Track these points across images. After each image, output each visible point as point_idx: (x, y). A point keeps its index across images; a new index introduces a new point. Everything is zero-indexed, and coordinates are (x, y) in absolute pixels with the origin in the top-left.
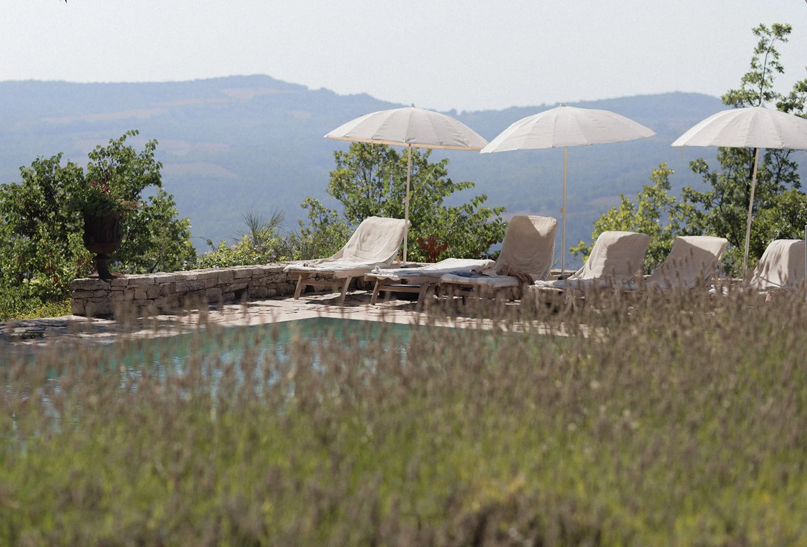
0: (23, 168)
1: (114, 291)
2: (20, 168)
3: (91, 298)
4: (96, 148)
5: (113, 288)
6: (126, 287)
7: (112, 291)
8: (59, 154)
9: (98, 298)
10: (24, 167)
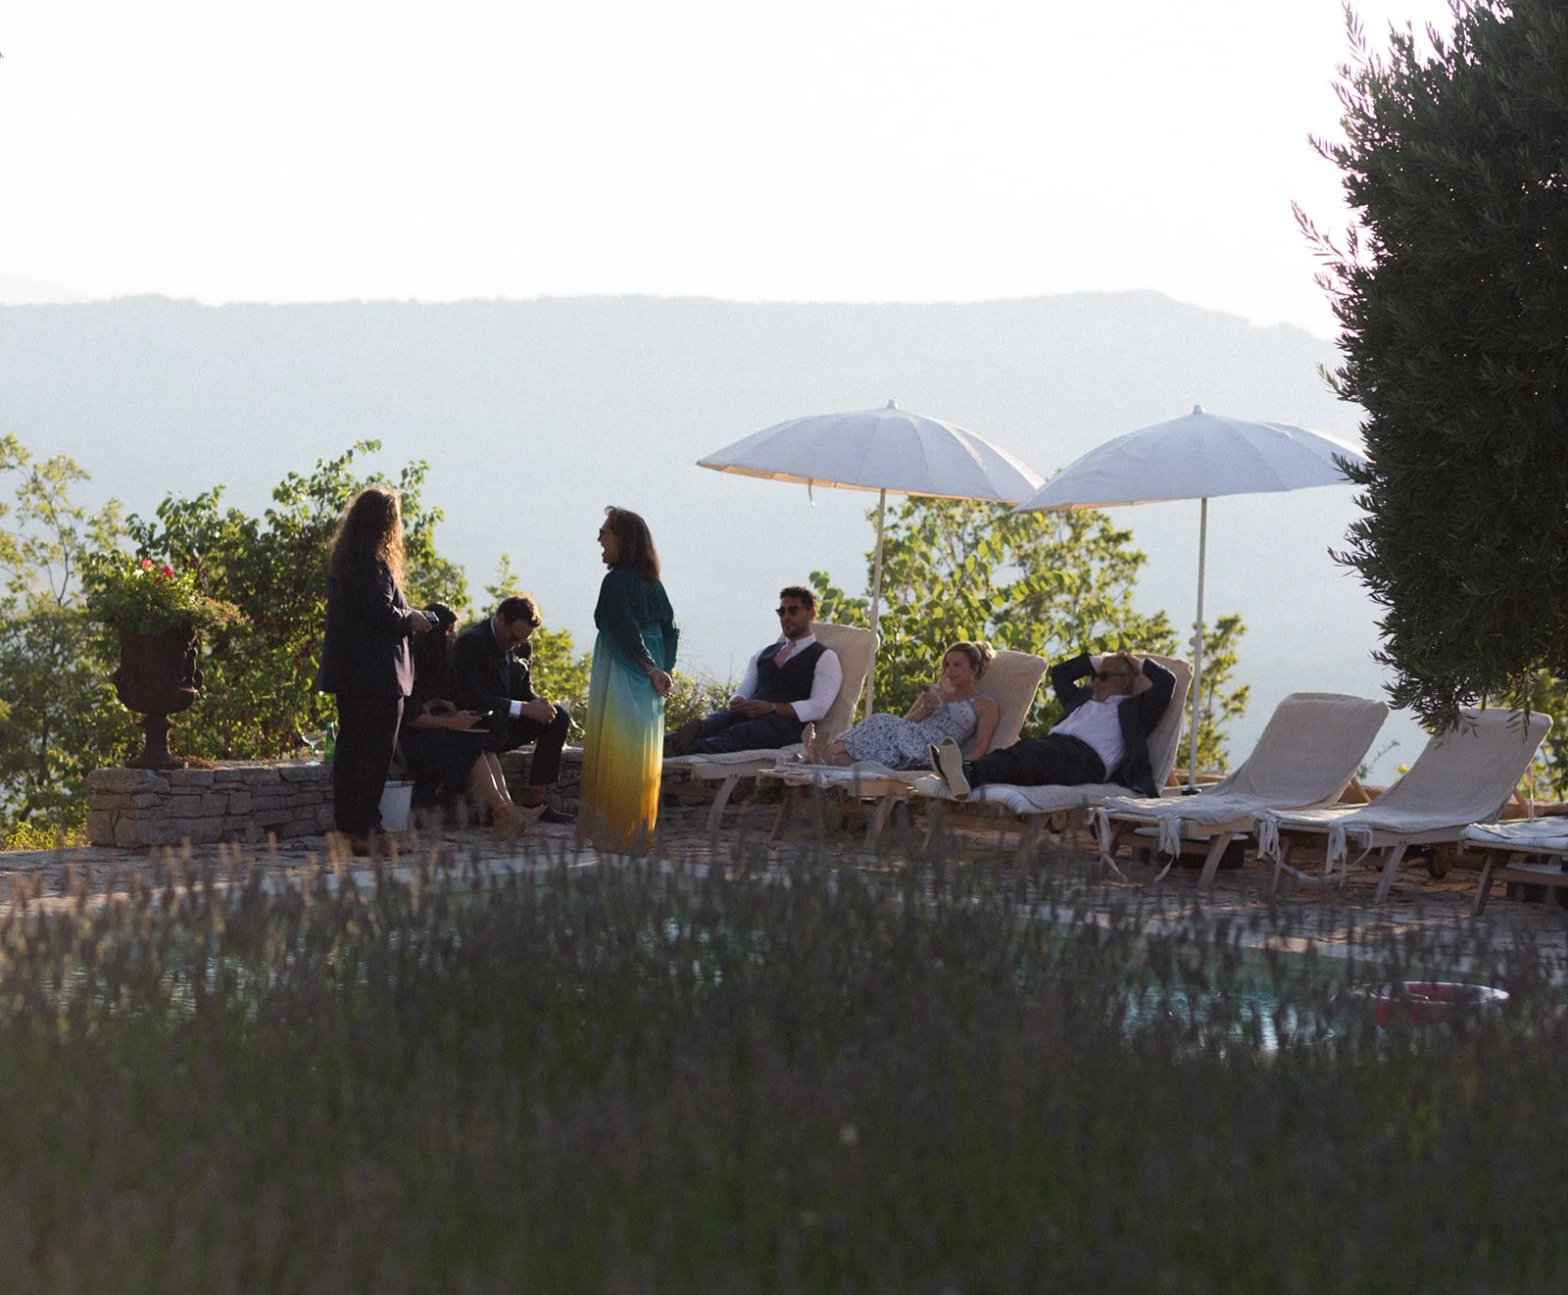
0: (135, 519)
1: (178, 795)
2: (128, 520)
3: (126, 809)
4: (287, 478)
5: (175, 790)
6: (208, 787)
7: (174, 795)
8: (215, 490)
9: (138, 809)
10: (136, 516)
